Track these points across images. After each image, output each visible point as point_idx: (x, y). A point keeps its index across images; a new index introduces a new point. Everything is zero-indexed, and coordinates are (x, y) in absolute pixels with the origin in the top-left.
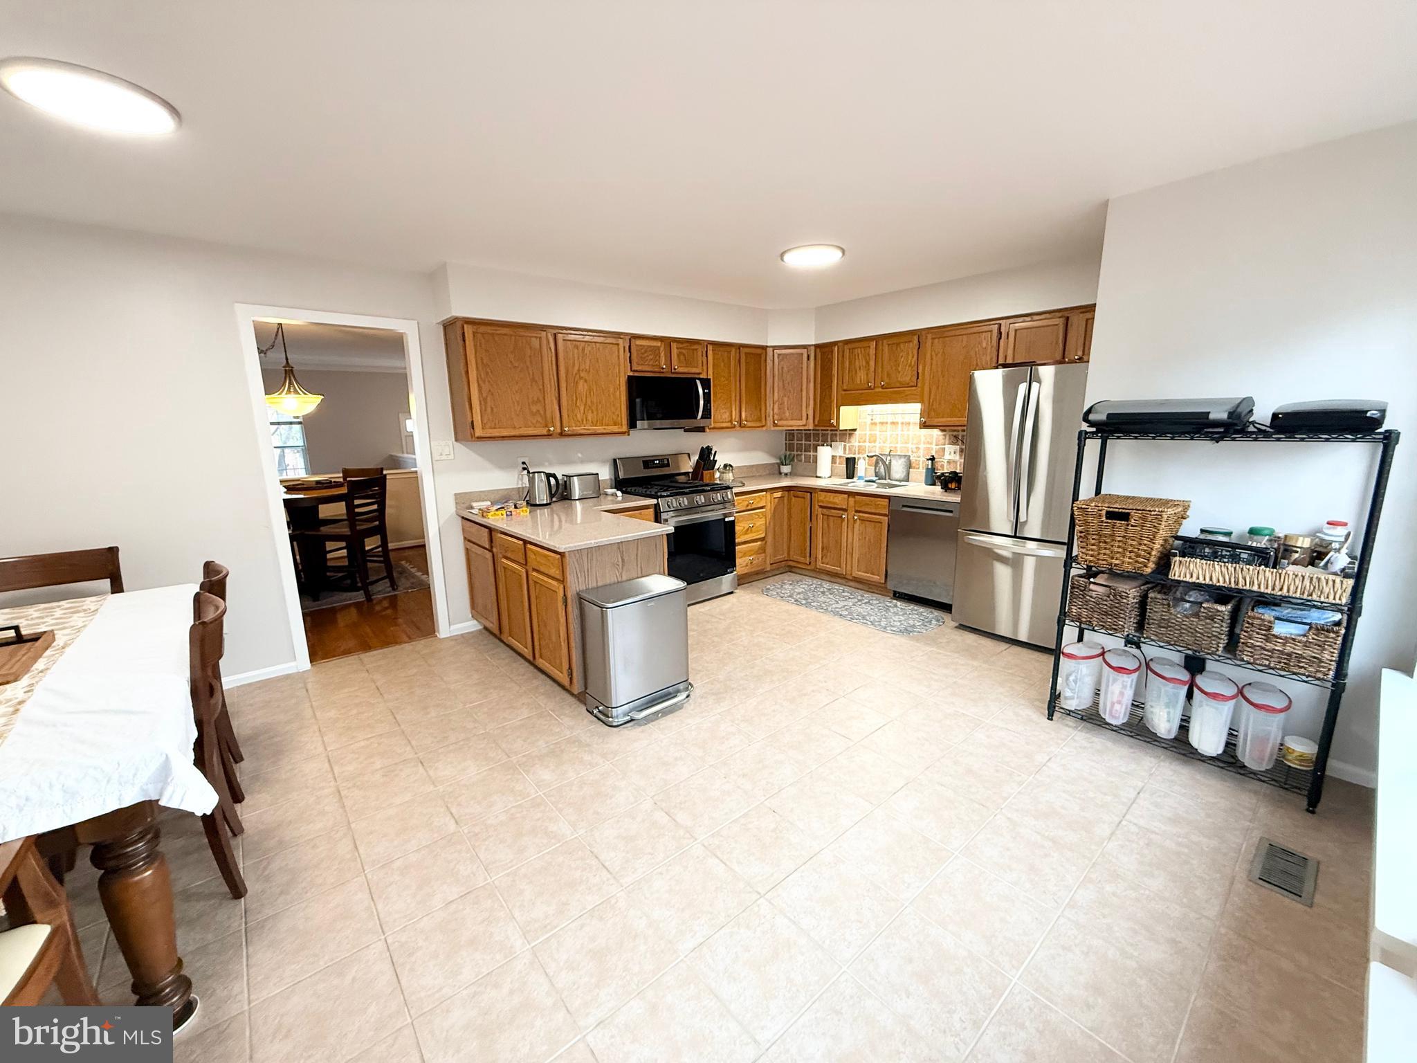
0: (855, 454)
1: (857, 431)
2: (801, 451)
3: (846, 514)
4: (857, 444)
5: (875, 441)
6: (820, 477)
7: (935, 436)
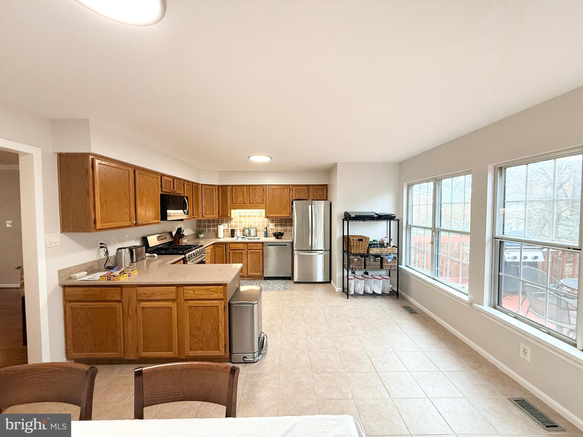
0: (233, 228)
1: (234, 219)
2: (206, 228)
3: (244, 251)
4: (234, 224)
5: (242, 223)
6: (220, 238)
7: (265, 221)
